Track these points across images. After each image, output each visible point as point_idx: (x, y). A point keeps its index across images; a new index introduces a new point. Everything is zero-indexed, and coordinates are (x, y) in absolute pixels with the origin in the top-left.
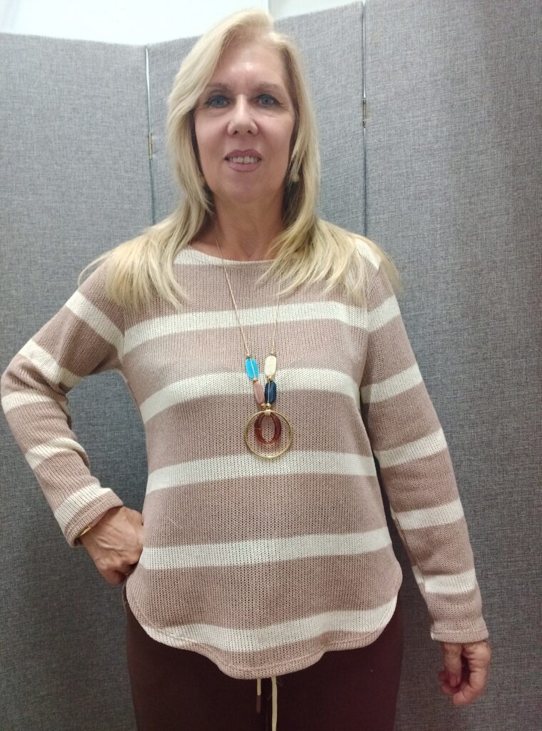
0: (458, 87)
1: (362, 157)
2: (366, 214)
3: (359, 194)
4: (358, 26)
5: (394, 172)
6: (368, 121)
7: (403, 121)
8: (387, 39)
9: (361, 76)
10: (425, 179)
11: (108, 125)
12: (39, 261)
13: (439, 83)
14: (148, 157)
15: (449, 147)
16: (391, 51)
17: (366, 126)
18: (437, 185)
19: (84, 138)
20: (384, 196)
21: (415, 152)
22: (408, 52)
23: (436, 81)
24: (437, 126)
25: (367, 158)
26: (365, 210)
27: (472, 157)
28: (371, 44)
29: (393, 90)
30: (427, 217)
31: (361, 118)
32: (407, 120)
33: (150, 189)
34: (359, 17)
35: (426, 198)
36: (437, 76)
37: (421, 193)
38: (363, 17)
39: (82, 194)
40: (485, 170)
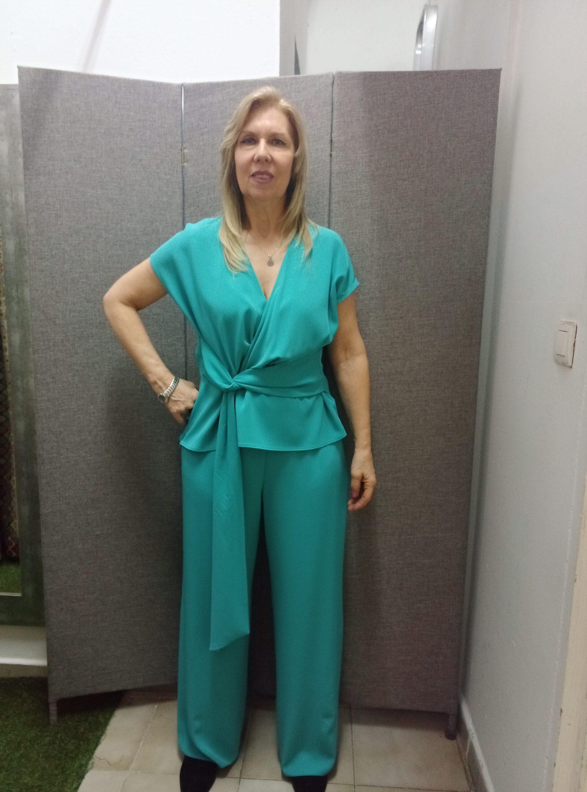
0: (392, 135)
1: (329, 178)
2: (329, 216)
3: (326, 203)
4: (330, 89)
5: (349, 190)
6: (334, 154)
7: (356, 155)
8: (348, 100)
10: (368, 196)
11: (154, 141)
12: (104, 236)
14: (181, 164)
15: (385, 175)
16: (350, 109)
17: (332, 156)
18: (376, 200)
19: (138, 149)
20: (341, 205)
23: (378, 130)
24: (378, 161)
25: (332, 179)
26: (329, 213)
27: (399, 183)
28: (337, 102)
29: (350, 134)
30: (369, 221)
31: (329, 151)
32: (358, 155)
33: (182, 188)
34: (330, 83)
36: (379, 127)
37: (366, 205)
38: (333, 83)
39: (134, 190)
40: (407, 192)
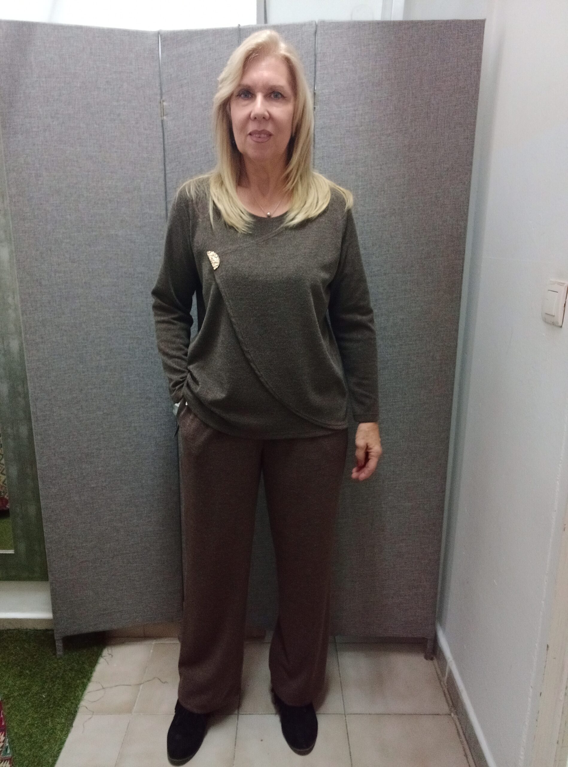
0: (376, 88)
4: (312, 38)
8: (331, 51)
9: (314, 76)
10: (353, 151)
11: (132, 94)
13: (364, 84)
15: (369, 130)
16: (333, 60)
18: (360, 155)
19: (115, 103)
21: (347, 132)
22: (345, 62)
23: (362, 83)
27: (383, 138)
28: (320, 53)
32: (342, 109)
33: (162, 143)
34: (313, 32)
35: (353, 163)
36: (363, 79)
37: (350, 160)
38: (316, 32)
39: (114, 146)
40: (391, 147)
